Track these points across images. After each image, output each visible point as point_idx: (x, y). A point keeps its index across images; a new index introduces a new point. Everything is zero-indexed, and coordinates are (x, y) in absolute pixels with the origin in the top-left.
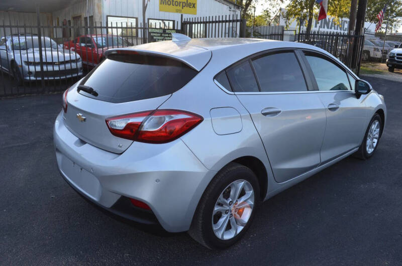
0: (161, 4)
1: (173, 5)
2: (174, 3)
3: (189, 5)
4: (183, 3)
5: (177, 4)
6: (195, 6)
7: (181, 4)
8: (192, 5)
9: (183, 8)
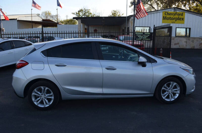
0: (163, 19)
1: (170, 20)
2: (171, 19)
3: (180, 19)
4: (176, 18)
5: (172, 19)
6: (184, 19)
7: (175, 19)
8: (182, 19)
9: (176, 21)
